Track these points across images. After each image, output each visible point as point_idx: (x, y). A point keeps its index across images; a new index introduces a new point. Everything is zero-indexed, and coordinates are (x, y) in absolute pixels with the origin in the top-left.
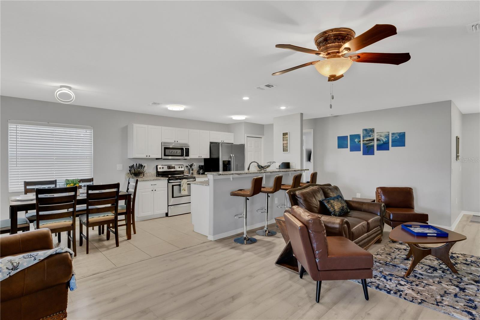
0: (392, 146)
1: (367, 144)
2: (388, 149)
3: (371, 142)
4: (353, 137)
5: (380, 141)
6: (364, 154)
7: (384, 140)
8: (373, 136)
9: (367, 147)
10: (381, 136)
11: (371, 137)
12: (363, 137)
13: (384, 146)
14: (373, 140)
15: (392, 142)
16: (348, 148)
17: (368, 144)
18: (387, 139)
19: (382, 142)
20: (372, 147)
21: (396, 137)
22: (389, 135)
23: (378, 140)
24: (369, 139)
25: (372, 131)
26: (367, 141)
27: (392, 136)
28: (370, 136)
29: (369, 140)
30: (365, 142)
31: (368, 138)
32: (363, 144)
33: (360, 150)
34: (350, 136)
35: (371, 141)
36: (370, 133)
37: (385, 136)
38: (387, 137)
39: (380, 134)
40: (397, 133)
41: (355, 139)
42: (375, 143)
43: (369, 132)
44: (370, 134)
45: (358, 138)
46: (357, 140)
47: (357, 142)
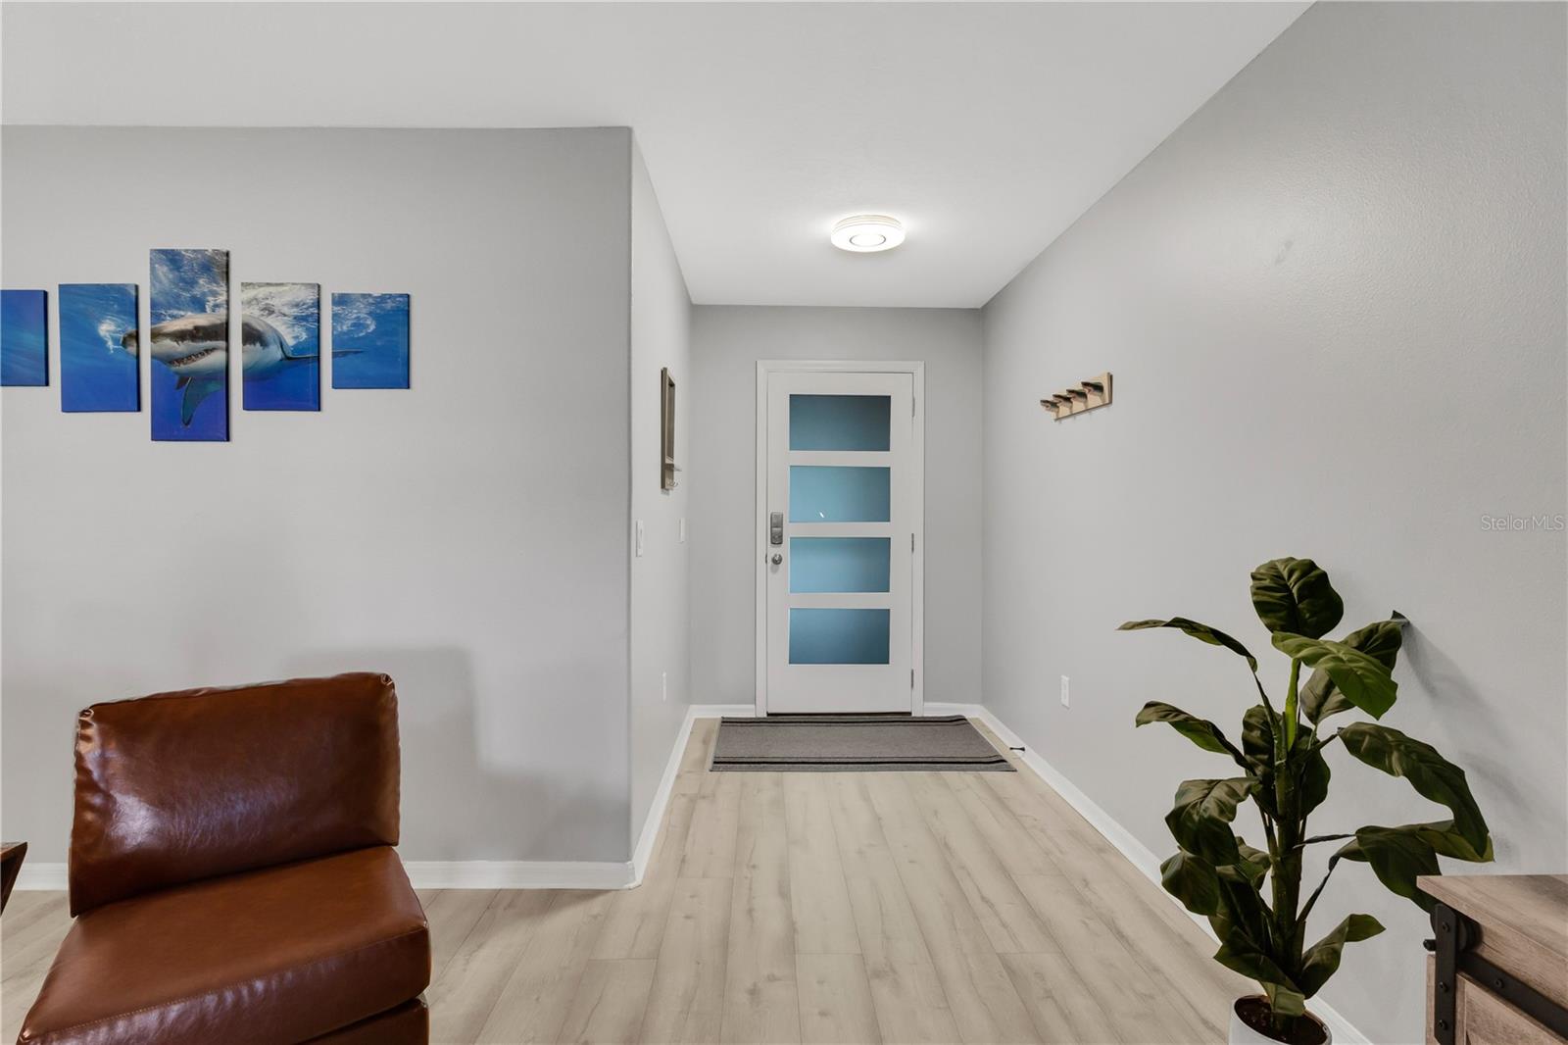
0: (335, 387)
1: (180, 360)
2: (312, 400)
3: (208, 351)
4: (82, 305)
5: (264, 344)
6: (162, 431)
7: (290, 342)
8: (217, 306)
9: (183, 379)
10: (269, 310)
11: (203, 310)
12: (154, 305)
13: (286, 383)
14: (221, 332)
15: (335, 355)
16: (46, 384)
17: (190, 357)
18: (304, 336)
19: (275, 354)
20: (213, 387)
21: (358, 325)
22: (318, 304)
23: (251, 336)
24: (197, 328)
25: (218, 267)
26: (180, 336)
27: (335, 317)
28: (199, 305)
29: (196, 334)
30: (169, 345)
31: (190, 320)
32: (155, 357)
33: (136, 407)
34: (64, 289)
35: (209, 344)
36: (201, 281)
37: (295, 311)
38: (309, 317)
39: (261, 292)
40: (364, 296)
41: (100, 321)
43: (191, 273)
44: (197, 292)
45: (119, 312)
46: (113, 328)
47: (115, 341)
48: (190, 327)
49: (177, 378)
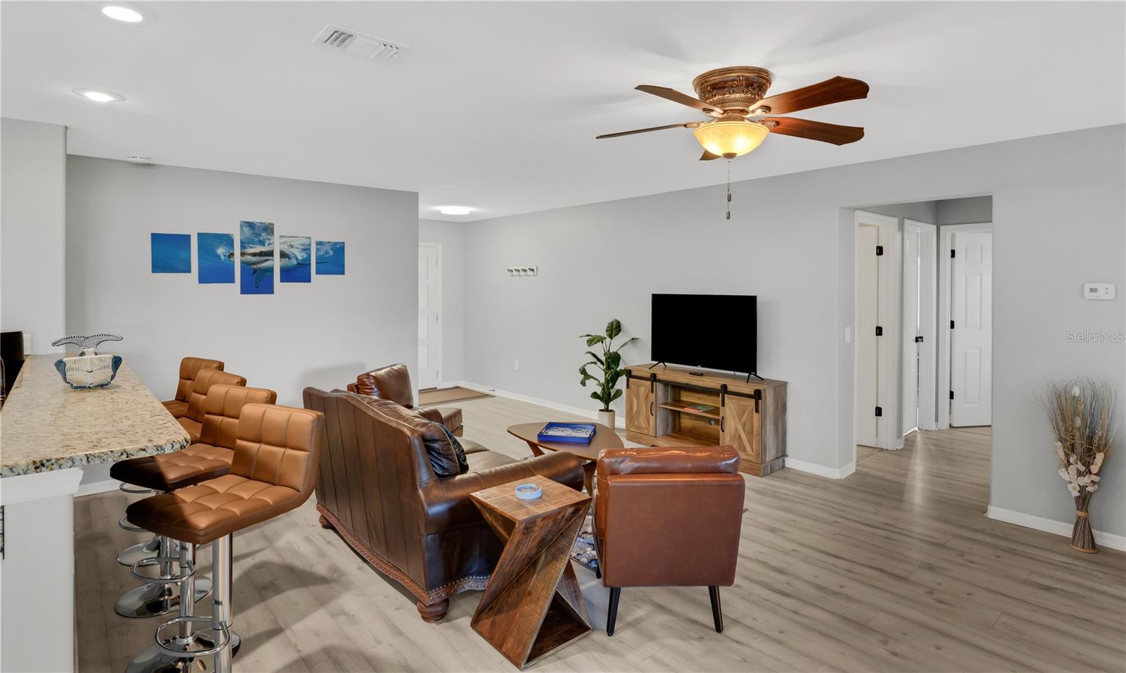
0: (317, 274)
1: (254, 264)
2: (307, 279)
3: (266, 261)
4: (208, 241)
5: (289, 258)
6: (244, 290)
8: (270, 244)
9: (255, 271)
11: (264, 245)
12: (242, 242)
13: (298, 273)
14: (270, 254)
15: (317, 263)
16: (190, 272)
17: (258, 263)
18: (305, 256)
19: (294, 262)
20: (268, 274)
21: (326, 252)
22: (310, 245)
23: (283, 255)
24: (261, 252)
25: (269, 229)
26: (254, 255)
27: (317, 249)
28: (262, 243)
29: (261, 254)
30: (249, 258)
31: (258, 249)
32: (242, 263)
33: (233, 281)
34: (200, 236)
35: (266, 258)
36: (263, 234)
37: (302, 247)
38: (307, 249)
39: (287, 239)
40: (329, 242)
41: (218, 247)
42: (277, 263)
43: (259, 231)
44: (261, 238)
45: (226, 245)
46: (223, 251)
47: (225, 256)
48: (259, 251)
49: (253, 271)
